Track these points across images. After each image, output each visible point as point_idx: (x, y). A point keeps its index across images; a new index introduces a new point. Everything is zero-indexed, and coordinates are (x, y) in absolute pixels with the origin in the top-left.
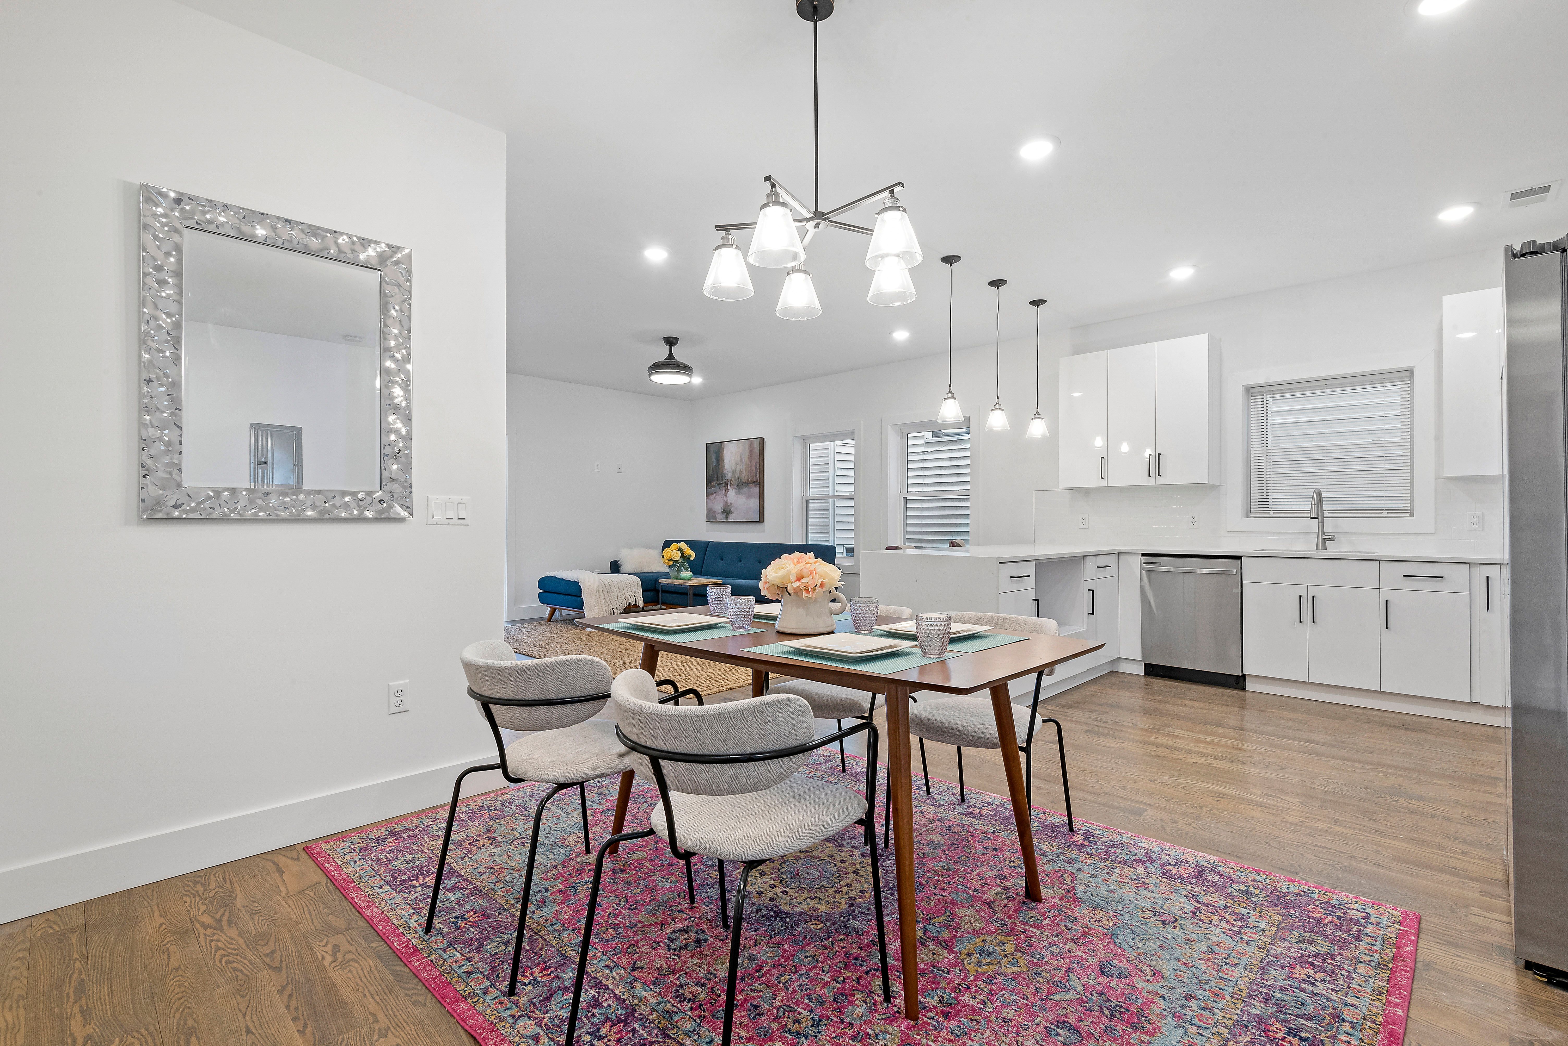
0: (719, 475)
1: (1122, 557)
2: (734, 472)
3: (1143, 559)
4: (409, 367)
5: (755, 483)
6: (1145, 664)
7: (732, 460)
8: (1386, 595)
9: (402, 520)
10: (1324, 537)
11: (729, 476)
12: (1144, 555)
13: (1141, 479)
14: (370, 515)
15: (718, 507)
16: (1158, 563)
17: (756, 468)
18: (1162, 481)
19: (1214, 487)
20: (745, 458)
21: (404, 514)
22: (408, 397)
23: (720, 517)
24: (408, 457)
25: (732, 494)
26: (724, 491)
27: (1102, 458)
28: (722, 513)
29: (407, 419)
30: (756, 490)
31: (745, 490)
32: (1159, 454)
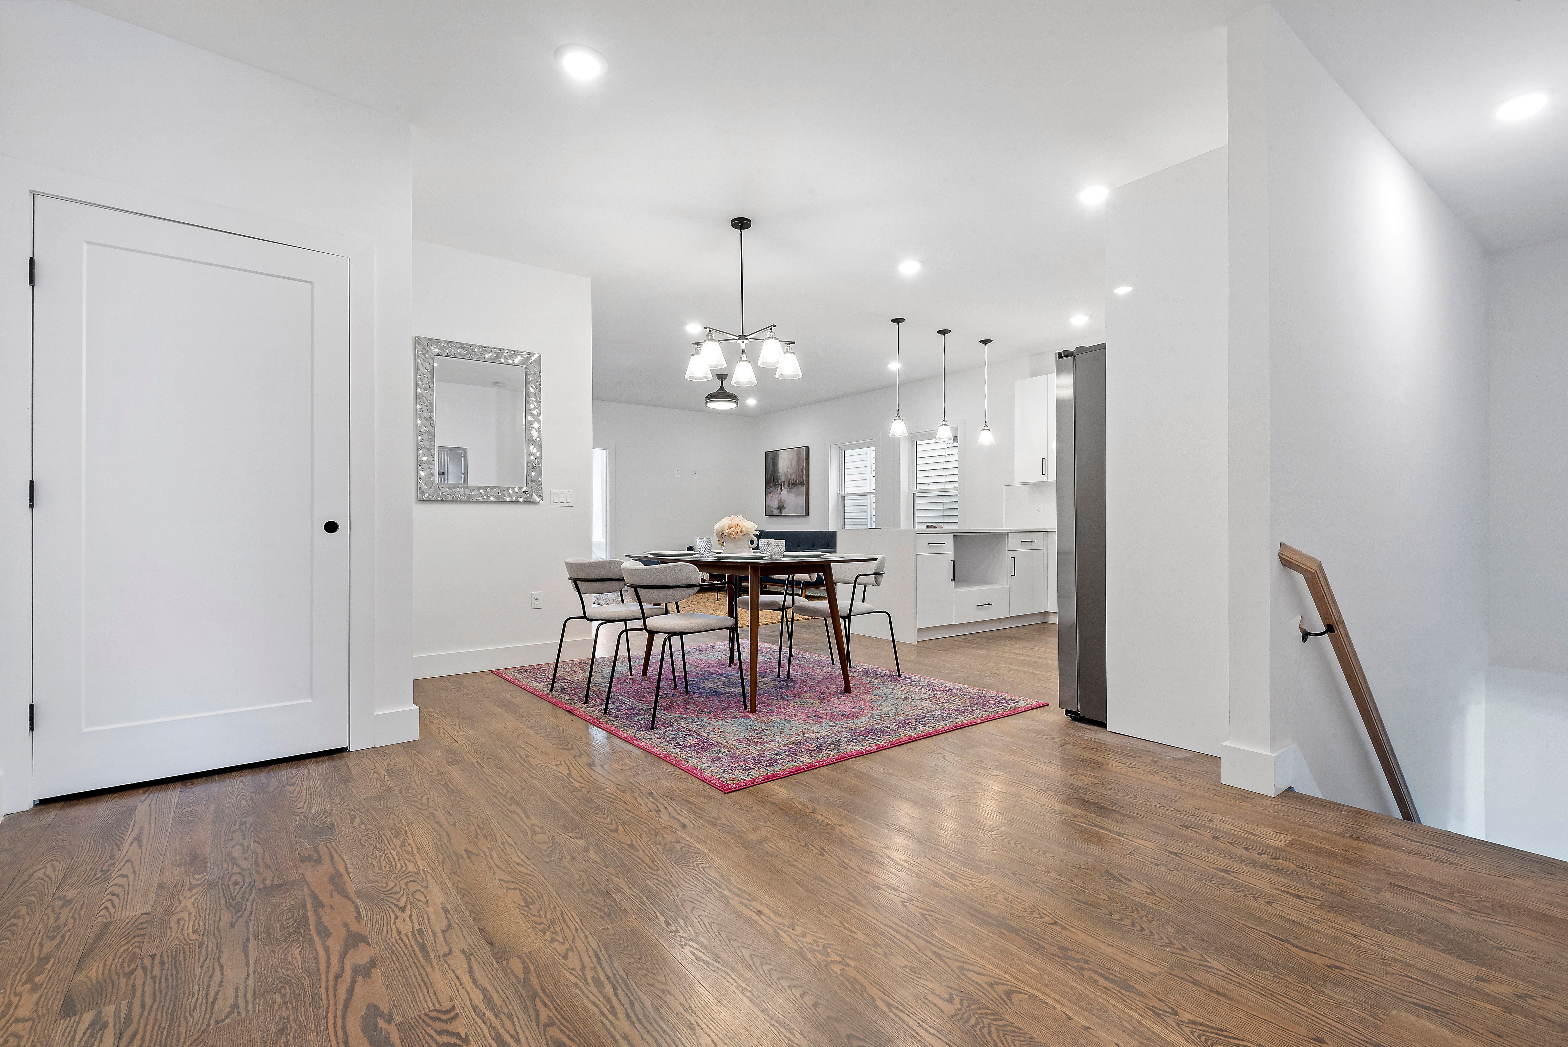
0: (775, 478)
2: (786, 475)
4: (540, 418)
5: (801, 483)
7: (785, 465)
9: (536, 503)
11: (782, 478)
14: (521, 500)
15: (774, 504)
17: (802, 471)
20: (794, 464)
21: (538, 500)
22: (540, 436)
23: (776, 512)
24: (540, 468)
25: (785, 492)
26: (779, 490)
27: (1043, 459)
28: (778, 508)
29: (539, 447)
30: (803, 489)
31: (794, 490)
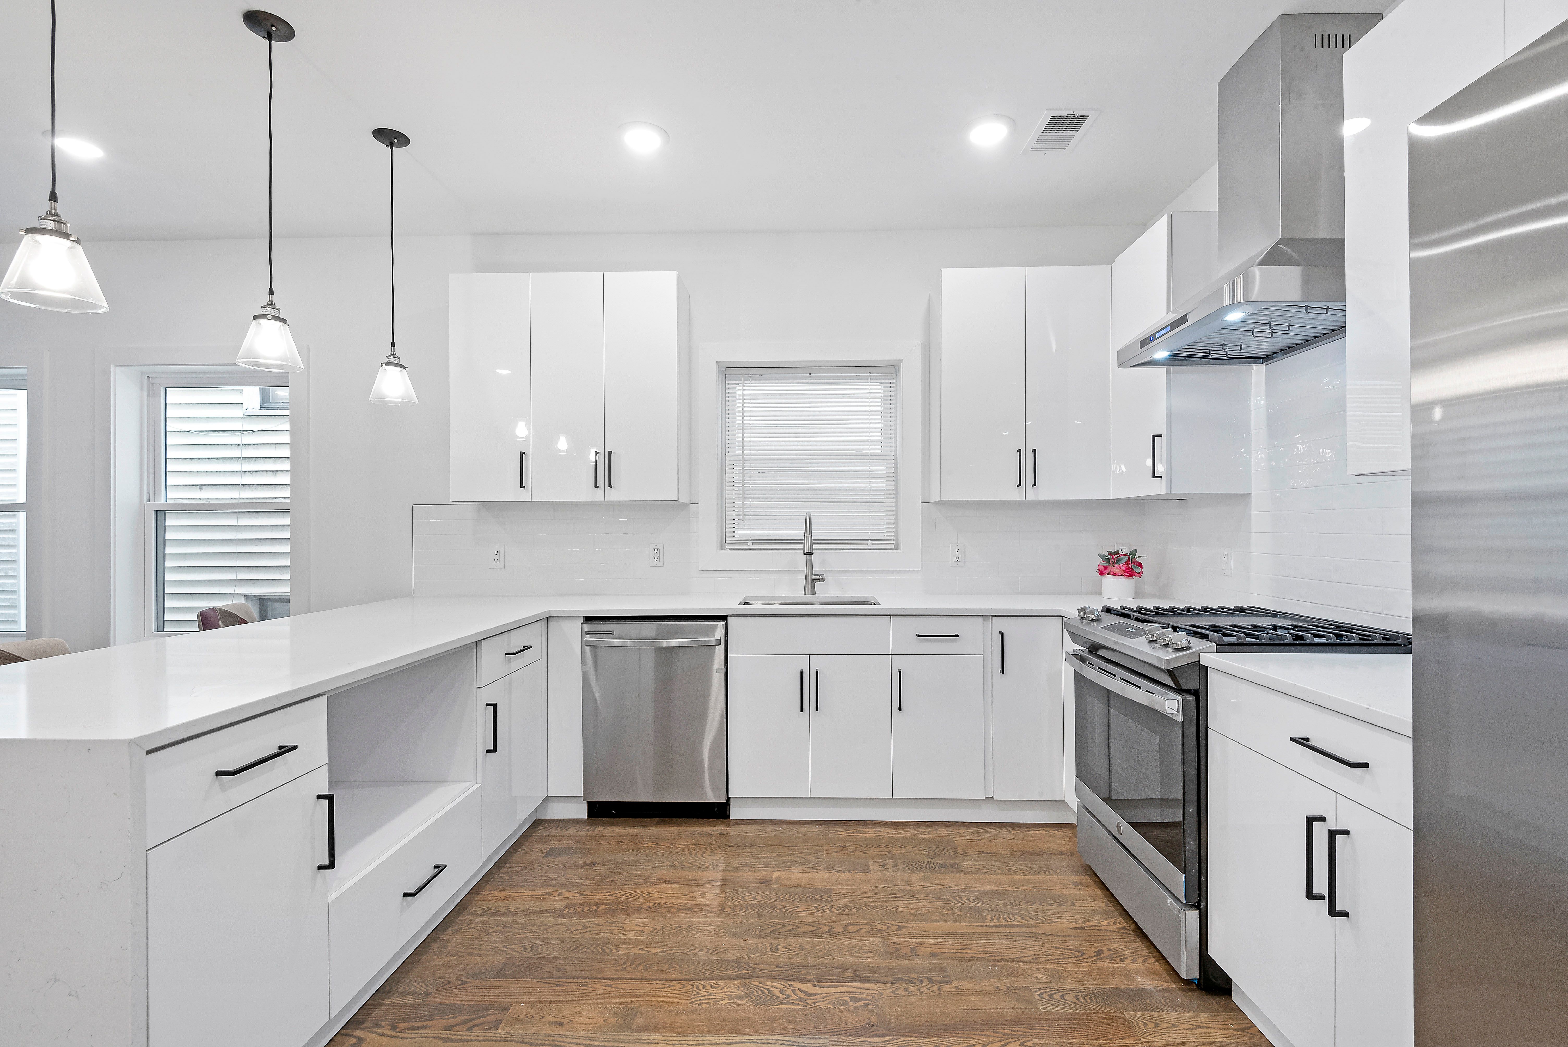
1: (553, 624)
3: (587, 626)
6: (588, 803)
8: (899, 663)
10: (814, 577)
12: (588, 619)
13: (584, 492)
16: (610, 633)
18: (613, 495)
19: (683, 506)
27: (522, 453)
32: (610, 452)
